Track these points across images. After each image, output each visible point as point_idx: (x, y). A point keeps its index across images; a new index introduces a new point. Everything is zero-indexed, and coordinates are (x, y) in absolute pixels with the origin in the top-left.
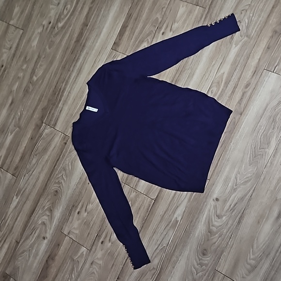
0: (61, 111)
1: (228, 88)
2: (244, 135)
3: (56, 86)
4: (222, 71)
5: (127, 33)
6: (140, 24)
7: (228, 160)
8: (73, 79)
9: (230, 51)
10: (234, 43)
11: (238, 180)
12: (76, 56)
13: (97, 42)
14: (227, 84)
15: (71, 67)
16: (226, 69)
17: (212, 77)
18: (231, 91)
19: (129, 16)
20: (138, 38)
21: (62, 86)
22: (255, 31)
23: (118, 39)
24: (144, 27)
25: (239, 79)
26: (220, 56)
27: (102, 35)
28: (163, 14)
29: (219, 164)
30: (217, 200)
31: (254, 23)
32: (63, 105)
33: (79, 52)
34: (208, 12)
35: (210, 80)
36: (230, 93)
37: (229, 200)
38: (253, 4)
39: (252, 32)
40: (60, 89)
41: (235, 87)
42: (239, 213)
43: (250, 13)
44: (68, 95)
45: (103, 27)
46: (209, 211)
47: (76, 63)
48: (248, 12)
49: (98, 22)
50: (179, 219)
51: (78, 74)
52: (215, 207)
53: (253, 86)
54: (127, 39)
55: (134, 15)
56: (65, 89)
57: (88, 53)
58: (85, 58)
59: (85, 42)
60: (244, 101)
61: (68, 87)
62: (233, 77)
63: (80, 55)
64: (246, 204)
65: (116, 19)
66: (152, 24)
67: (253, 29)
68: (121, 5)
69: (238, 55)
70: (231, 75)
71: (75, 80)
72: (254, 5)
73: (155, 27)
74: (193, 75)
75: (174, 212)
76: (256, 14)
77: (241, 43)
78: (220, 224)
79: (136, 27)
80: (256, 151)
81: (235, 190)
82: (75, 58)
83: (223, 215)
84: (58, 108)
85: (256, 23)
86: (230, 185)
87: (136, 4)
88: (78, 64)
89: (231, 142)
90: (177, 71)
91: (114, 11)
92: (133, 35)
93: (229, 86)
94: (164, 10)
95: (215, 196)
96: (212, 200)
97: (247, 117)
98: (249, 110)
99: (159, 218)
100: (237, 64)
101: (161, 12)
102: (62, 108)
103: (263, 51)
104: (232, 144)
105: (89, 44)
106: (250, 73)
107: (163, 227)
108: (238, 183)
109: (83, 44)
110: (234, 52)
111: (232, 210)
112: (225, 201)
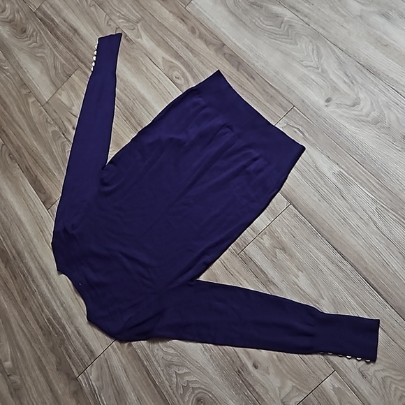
0: (78, 333)
1: (184, 56)
2: (252, 46)
3: (40, 327)
4: (160, 60)
5: (44, 180)
6: (45, 158)
7: (277, 73)
8: (49, 289)
9: (142, 46)
10: (137, 40)
11: (312, 64)
12: (22, 273)
13: (27, 231)
14: (178, 57)
15: (30, 288)
16: (160, 54)
17: (160, 74)
18: (189, 52)
19: (27, 171)
20: (59, 164)
21: (46, 315)
22: (137, 12)
23: (43, 196)
24: (51, 154)
25: (180, 39)
26: (141, 59)
27: (24, 219)
28: (52, 122)
29: (277, 88)
30: (328, 100)
31: (128, 13)
32: (72, 324)
33: (21, 265)
34: (85, 65)
35: (162, 78)
36: (190, 54)
37: (335, 83)
38: (108, 11)
39: (136, 16)
40: (49, 320)
41: (187, 46)
42: (361, 71)
43: (115, 15)
44: (65, 309)
45: (16, 213)
46: (341, 116)
47: (31, 276)
48: (113, 17)
49: (6, 220)
50: (337, 169)
51: (47, 279)
52: (338, 106)
53: (198, 24)
54: (50, 183)
55: (31, 163)
56: (53, 312)
57: (31, 251)
58: (35, 259)
59: (16, 250)
60: (210, 37)
61: (54, 303)
62: (175, 47)
63: (26, 265)
64: (351, 59)
65: (19, 191)
66: (55, 141)
67: (133, 14)
68: (8, 177)
69: (152, 38)
70: (169, 49)
71: (52, 287)
72: (110, 10)
73: (61, 137)
74: (144, 98)
75: (322, 175)
76: (120, 9)
77: (141, 31)
78: (369, 103)
79: (45, 164)
80: (281, 33)
81: (324, 71)
82: (24, 276)
83: (355, 97)
84: (72, 336)
85: (129, 10)
86: (313, 77)
87: (21, 156)
88: (35, 272)
89: (254, 64)
90: (127, 119)
91: (8, 191)
92: (51, 171)
93: (181, 54)
94: (49, 120)
95: (322, 102)
96: (325, 109)
97: (231, 38)
98: (224, 34)
99: (324, 204)
100: (161, 40)
101: (49, 125)
102: (76, 328)
103: (163, 6)
104: (256, 64)
105: (21, 244)
106: (181, 26)
107: (342, 202)
108: (316, 66)
109: (16, 255)
110: (146, 41)
111: (352, 81)
112: (335, 89)
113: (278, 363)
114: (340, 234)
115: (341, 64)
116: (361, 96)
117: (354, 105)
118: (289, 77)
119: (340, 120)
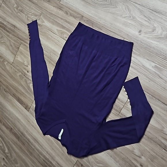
0: (58, 164)
1: (66, 26)
2: (96, 13)
3: (41, 164)
4: (56, 31)
5: (22, 98)
6: (20, 88)
7: (112, 24)
8: (39, 147)
9: (46, 26)
10: (42, 24)
11: (127, 15)
12: (26, 142)
13: (22, 123)
14: (63, 27)
15: (32, 147)
16: (55, 28)
17: (58, 37)
18: (68, 24)
19: (14, 96)
20: (26, 90)
21: (42, 159)
22: (39, 11)
23: (24, 106)
24: (22, 86)
25: (62, 19)
26: (47, 32)
27: (19, 118)
28: (18, 71)
29: (113, 31)
30: (140, 31)
31: (35, 12)
32: (54, 160)
33: (25, 138)
34: (24, 41)
35: (59, 39)
36: (69, 25)
37: (141, 22)
38: (26, 13)
39: (39, 13)
40: (44, 160)
41: (66, 21)
42: (152, 13)
43: (30, 14)
44: (49, 154)
45: (16, 116)
46: (148, 38)
47: (30, 142)
48: (29, 16)
49: (12, 120)
50: (153, 64)
51: (37, 142)
52: (146, 33)
53: (68, 9)
54: (25, 99)
55: (14, 92)
56: (44, 156)
57: (27, 131)
58: (30, 135)
59: (20, 132)
60: (75, 14)
61: (43, 153)
62: (60, 23)
63: (26, 138)
64: (145, 8)
65: (13, 106)
66: (22, 80)
67: (38, 12)
68: (7, 100)
69: (49, 21)
70: (58, 25)
71: (41, 146)
72: (27, 12)
73: (23, 77)
74: (54, 51)
75: (147, 69)
76: (31, 11)
77: (43, 19)
78: (160, 28)
79: (21, 91)
80: (108, 4)
81: (134, 18)
82: (27, 143)
83: (153, 26)
85: (35, 10)
86: (129, 22)
87: (9, 90)
88: (32, 141)
89: (99, 23)
90: (50, 62)
91: (9, 106)
92: (24, 94)
93: (65, 26)
94: (16, 70)
95: (137, 33)
96: (140, 36)
97: (85, 12)
98: (81, 11)
99: (152, 83)
100: (54, 21)
101: (17, 73)
102: (56, 162)
103: (50, 4)
104: (101, 22)
105: (22, 129)
106: (60, 12)
108: (129, 16)
109: (21, 134)
110: (47, 24)
111: (149, 19)
112: (142, 25)
113: (152, 163)
114: (164, 96)
115: (141, 12)
116: (155, 25)
117: (153, 31)
118: (118, 24)
119: (148, 40)
